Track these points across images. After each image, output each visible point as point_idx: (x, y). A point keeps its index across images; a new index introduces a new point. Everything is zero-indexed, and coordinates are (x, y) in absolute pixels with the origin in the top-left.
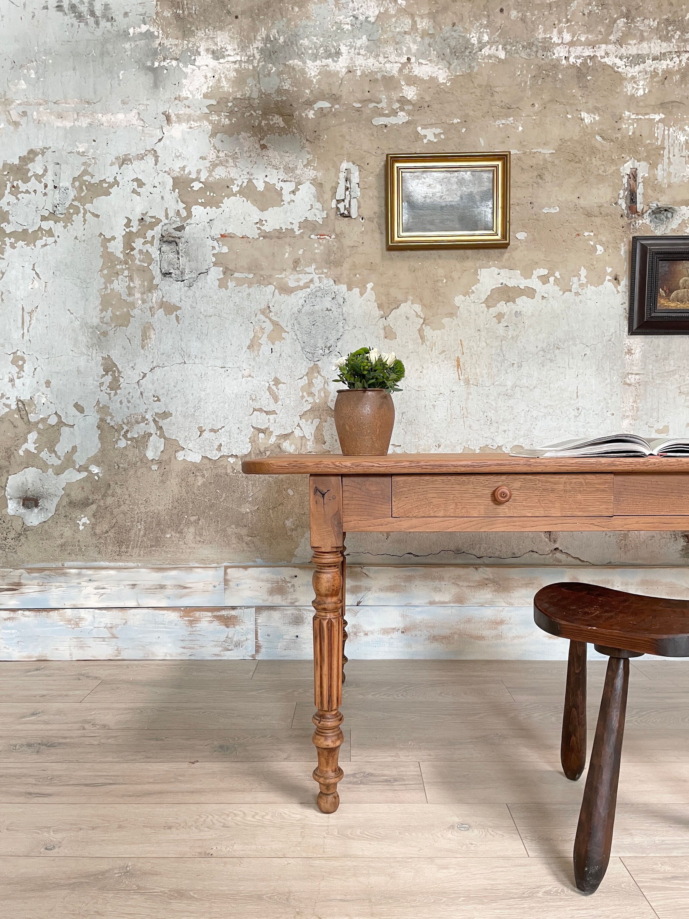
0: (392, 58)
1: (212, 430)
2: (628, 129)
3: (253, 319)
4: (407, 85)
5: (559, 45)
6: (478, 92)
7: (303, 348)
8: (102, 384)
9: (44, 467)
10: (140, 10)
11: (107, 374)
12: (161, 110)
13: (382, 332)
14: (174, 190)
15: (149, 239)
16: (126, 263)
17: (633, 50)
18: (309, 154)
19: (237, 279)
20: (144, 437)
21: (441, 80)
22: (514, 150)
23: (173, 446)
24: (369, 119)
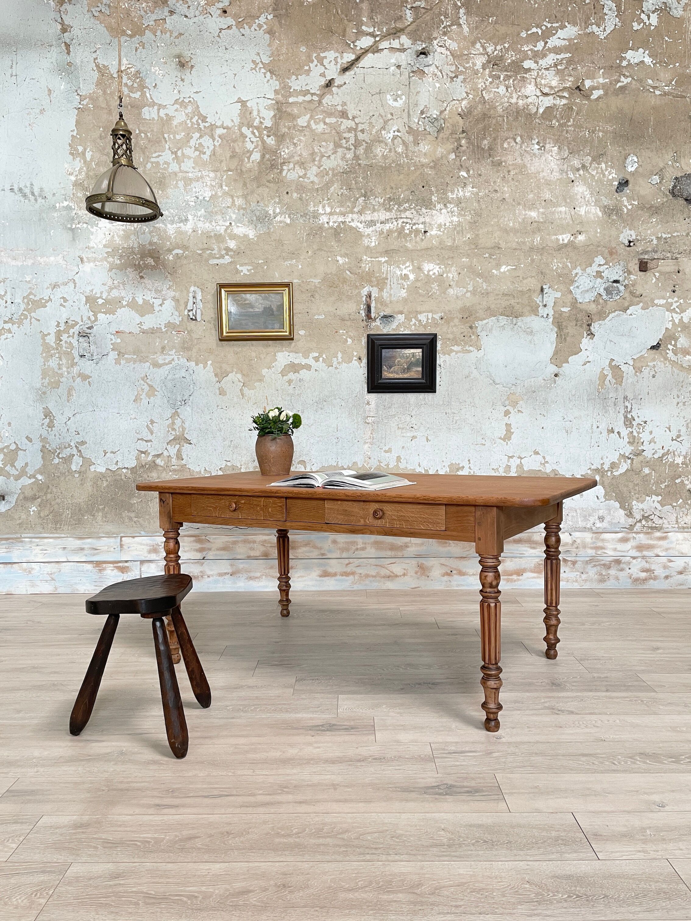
0: (221, 223)
1: (112, 452)
2: (365, 267)
3: (137, 383)
4: (230, 239)
5: (323, 214)
6: (273, 243)
7: (168, 401)
8: (43, 424)
9: (8, 476)
10: (63, 192)
11: (46, 418)
12: (78, 254)
13: (218, 391)
14: (86, 304)
15: (71, 334)
16: (57, 349)
17: (369, 218)
18: (170, 281)
19: (127, 359)
20: (70, 457)
21: (251, 237)
22: (295, 281)
23: (88, 462)
24: (207, 260)
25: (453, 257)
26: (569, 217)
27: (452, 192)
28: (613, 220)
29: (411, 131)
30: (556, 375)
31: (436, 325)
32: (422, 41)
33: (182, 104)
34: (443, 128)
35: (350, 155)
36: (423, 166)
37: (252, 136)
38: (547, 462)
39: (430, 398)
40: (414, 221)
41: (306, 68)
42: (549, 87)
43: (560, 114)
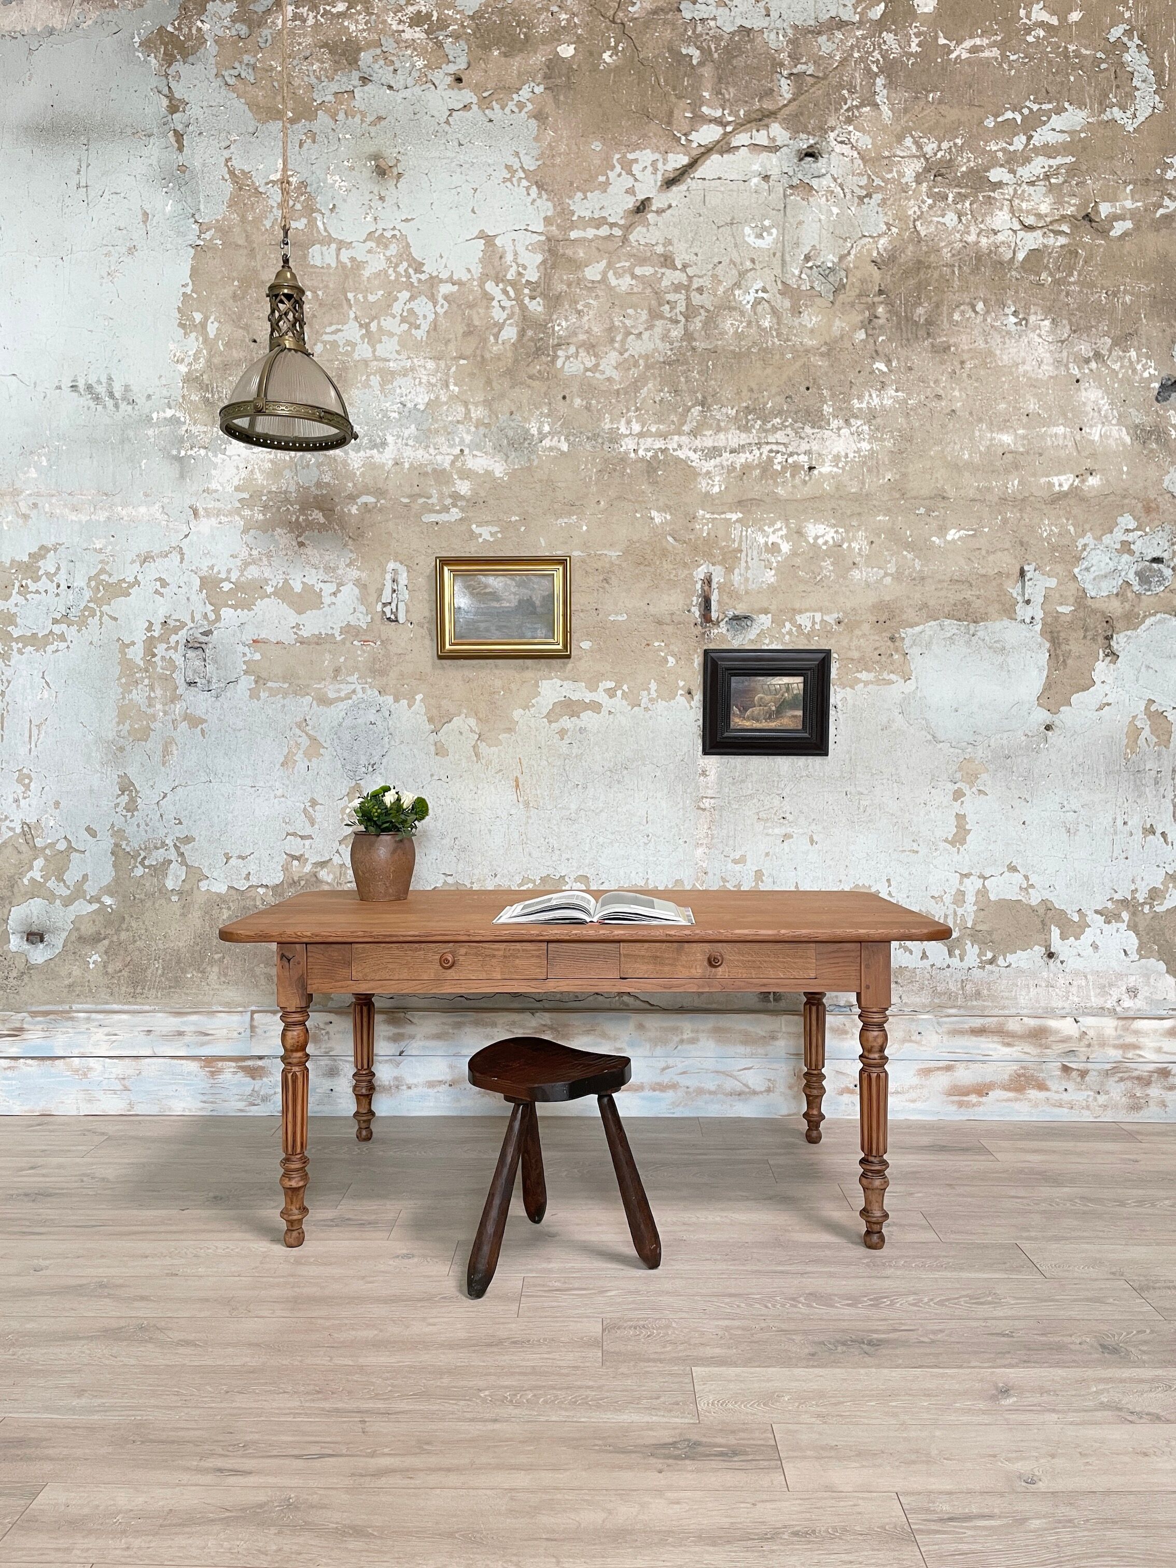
0: (444, 449)
1: (240, 857)
2: (702, 530)
3: (288, 734)
4: (460, 478)
5: (627, 436)
6: (538, 487)
7: (343, 766)
8: (117, 805)
9: (51, 897)
10: (165, 393)
11: (123, 793)
12: (188, 503)
13: (433, 748)
14: (201, 591)
15: (173, 644)
16: (147, 671)
17: (709, 443)
18: (351, 551)
19: (271, 688)
20: (163, 864)
21: (498, 474)
22: (575, 553)
23: (195, 875)
24: (419, 516)
25: (859, 514)
26: (1070, 444)
27: (860, 398)
28: (1152, 451)
29: (786, 290)
30: (1048, 728)
31: (829, 633)
32: (809, 133)
33: (381, 241)
34: (844, 286)
35: (676, 332)
36: (807, 351)
37: (503, 297)
38: (1032, 886)
39: (817, 766)
40: (790, 449)
41: (602, 179)
42: (1035, 215)
43: (1055, 263)
